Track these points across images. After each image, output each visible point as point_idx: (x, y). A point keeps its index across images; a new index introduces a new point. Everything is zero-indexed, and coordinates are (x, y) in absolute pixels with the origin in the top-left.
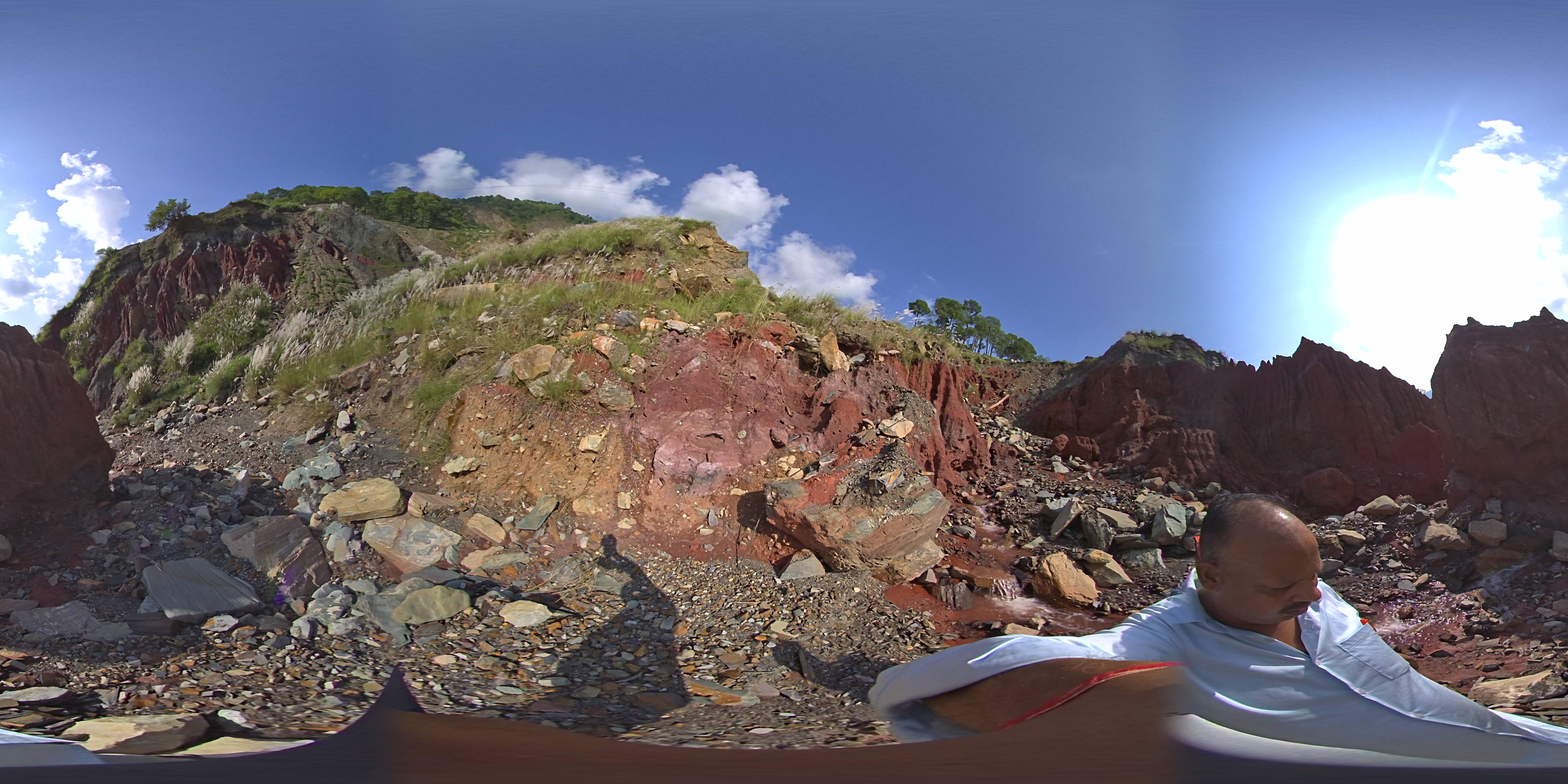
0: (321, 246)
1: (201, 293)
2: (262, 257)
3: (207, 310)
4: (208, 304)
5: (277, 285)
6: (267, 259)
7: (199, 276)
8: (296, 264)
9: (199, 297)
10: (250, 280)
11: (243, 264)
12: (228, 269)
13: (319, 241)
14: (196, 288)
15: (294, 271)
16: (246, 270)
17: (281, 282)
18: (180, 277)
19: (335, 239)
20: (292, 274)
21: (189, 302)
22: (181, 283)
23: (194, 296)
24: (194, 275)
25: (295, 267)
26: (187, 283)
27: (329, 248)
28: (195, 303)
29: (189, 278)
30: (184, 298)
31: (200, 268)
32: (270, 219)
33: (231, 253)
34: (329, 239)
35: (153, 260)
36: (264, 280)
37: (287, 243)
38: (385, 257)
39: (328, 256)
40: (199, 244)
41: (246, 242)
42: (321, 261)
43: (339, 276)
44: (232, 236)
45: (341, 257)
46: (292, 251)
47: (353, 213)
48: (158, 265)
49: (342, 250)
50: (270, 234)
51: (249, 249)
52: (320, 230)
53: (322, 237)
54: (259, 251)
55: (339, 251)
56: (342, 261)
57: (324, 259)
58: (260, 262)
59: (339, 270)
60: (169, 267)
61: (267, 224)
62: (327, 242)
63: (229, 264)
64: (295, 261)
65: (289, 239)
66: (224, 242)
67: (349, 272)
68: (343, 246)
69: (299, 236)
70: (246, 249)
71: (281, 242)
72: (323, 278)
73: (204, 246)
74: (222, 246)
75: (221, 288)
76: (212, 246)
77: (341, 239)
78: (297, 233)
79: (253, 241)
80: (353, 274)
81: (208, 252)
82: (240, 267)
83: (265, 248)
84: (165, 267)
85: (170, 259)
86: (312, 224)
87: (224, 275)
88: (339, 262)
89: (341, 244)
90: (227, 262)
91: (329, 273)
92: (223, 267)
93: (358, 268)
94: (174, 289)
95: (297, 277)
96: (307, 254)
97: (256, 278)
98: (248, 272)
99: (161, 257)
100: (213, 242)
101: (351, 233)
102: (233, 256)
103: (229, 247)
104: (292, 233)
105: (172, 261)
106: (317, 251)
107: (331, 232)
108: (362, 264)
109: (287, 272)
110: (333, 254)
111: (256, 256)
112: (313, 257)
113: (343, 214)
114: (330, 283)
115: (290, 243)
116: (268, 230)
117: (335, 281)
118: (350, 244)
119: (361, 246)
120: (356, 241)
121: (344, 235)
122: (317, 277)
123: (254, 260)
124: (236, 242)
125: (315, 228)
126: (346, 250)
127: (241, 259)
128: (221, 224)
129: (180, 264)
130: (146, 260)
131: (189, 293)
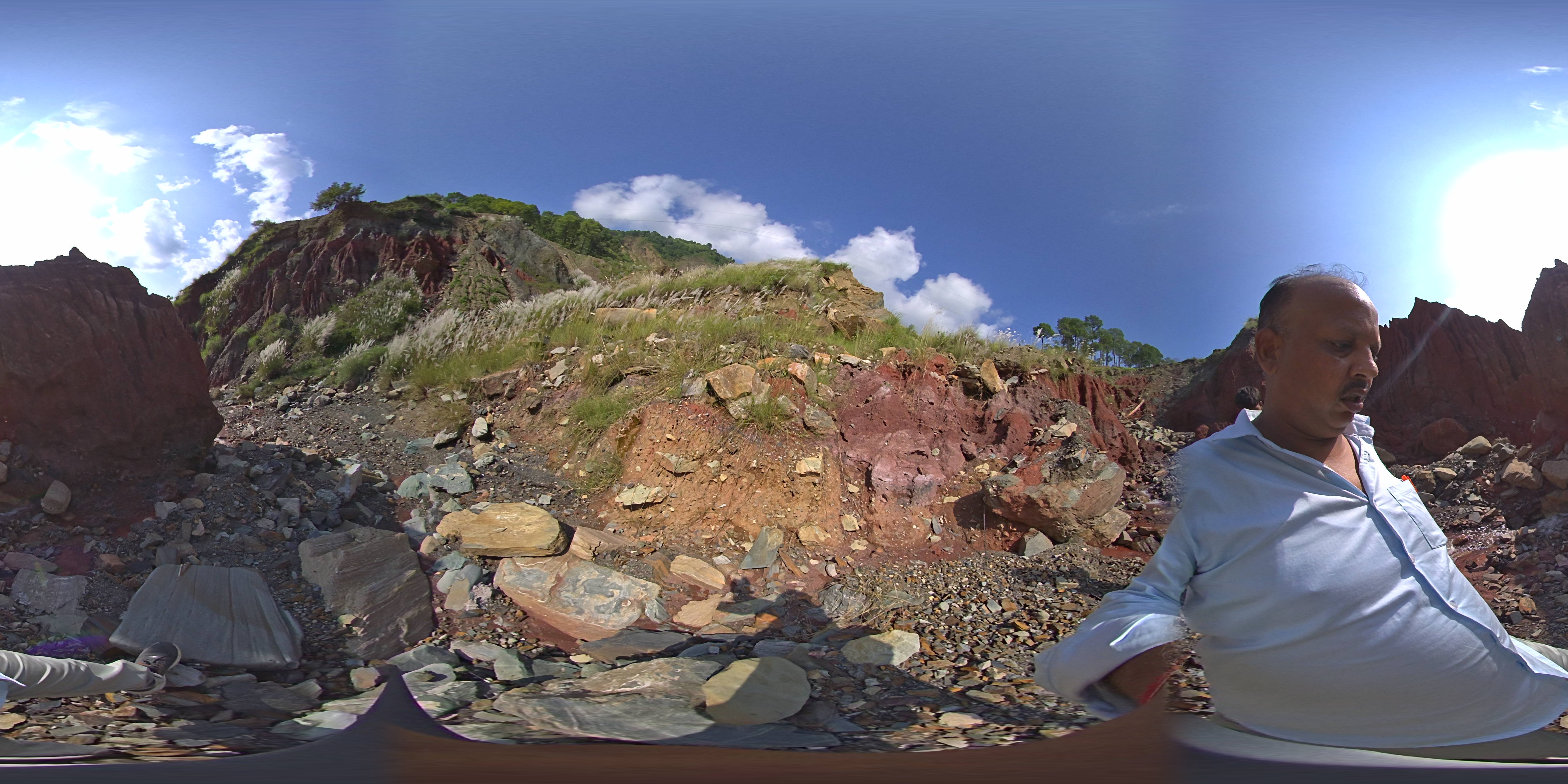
0: (483, 254)
1: (352, 277)
2: (423, 253)
3: (355, 296)
4: (357, 290)
5: (432, 283)
6: (428, 256)
7: (354, 260)
8: (454, 267)
9: (350, 282)
10: (405, 274)
11: (402, 257)
12: (385, 259)
13: (483, 249)
14: (348, 273)
15: (452, 273)
16: (403, 263)
17: (437, 281)
18: (335, 259)
19: (499, 250)
20: (449, 275)
21: (338, 285)
22: (335, 266)
23: (344, 280)
24: (349, 260)
25: (453, 269)
26: (340, 265)
27: (491, 257)
28: (343, 287)
29: (343, 261)
30: (333, 280)
31: (356, 254)
32: (441, 219)
33: (392, 244)
34: (494, 249)
35: (310, 239)
36: (420, 276)
37: (451, 244)
38: (543, 275)
39: (488, 265)
40: (361, 230)
41: (411, 237)
42: (480, 269)
43: (495, 286)
44: (398, 228)
45: (500, 269)
46: (454, 253)
47: (522, 228)
48: (315, 245)
49: (504, 261)
50: (437, 233)
51: (412, 244)
52: (487, 239)
53: (486, 245)
54: (421, 247)
55: (501, 262)
56: (501, 272)
57: (484, 267)
58: (419, 258)
59: (496, 280)
60: (326, 248)
61: (436, 224)
62: (490, 251)
63: (388, 255)
64: (454, 264)
65: (454, 242)
66: (388, 233)
67: (505, 283)
68: (505, 258)
69: (465, 241)
70: (409, 243)
71: (445, 243)
72: (479, 285)
73: (366, 233)
74: (385, 236)
75: (374, 276)
76: (374, 234)
77: (505, 251)
78: (463, 237)
79: (418, 236)
80: (509, 286)
81: (369, 239)
82: (398, 260)
83: (428, 246)
84: (322, 247)
85: (329, 240)
86: (480, 231)
87: (380, 264)
88: (498, 272)
89: (504, 256)
90: (386, 252)
91: (485, 281)
92: (380, 257)
93: (515, 281)
94: (325, 270)
95: (454, 280)
96: (468, 259)
97: (412, 273)
98: (405, 266)
99: (319, 237)
100: (377, 230)
101: (515, 246)
102: (394, 247)
103: (392, 239)
104: (459, 236)
105: (330, 243)
106: (479, 258)
107: (497, 242)
108: (520, 278)
109: (444, 273)
110: (493, 264)
111: (417, 252)
112: (473, 263)
113: (512, 227)
114: (485, 291)
115: (454, 246)
116: (436, 229)
117: (489, 290)
118: (513, 257)
119: (522, 261)
120: (519, 255)
121: (509, 248)
122: (473, 283)
123: (415, 255)
124: (400, 235)
125: (482, 236)
126: (507, 262)
127: (401, 252)
128: (390, 215)
129: (337, 246)
130: (302, 239)
131: (339, 276)
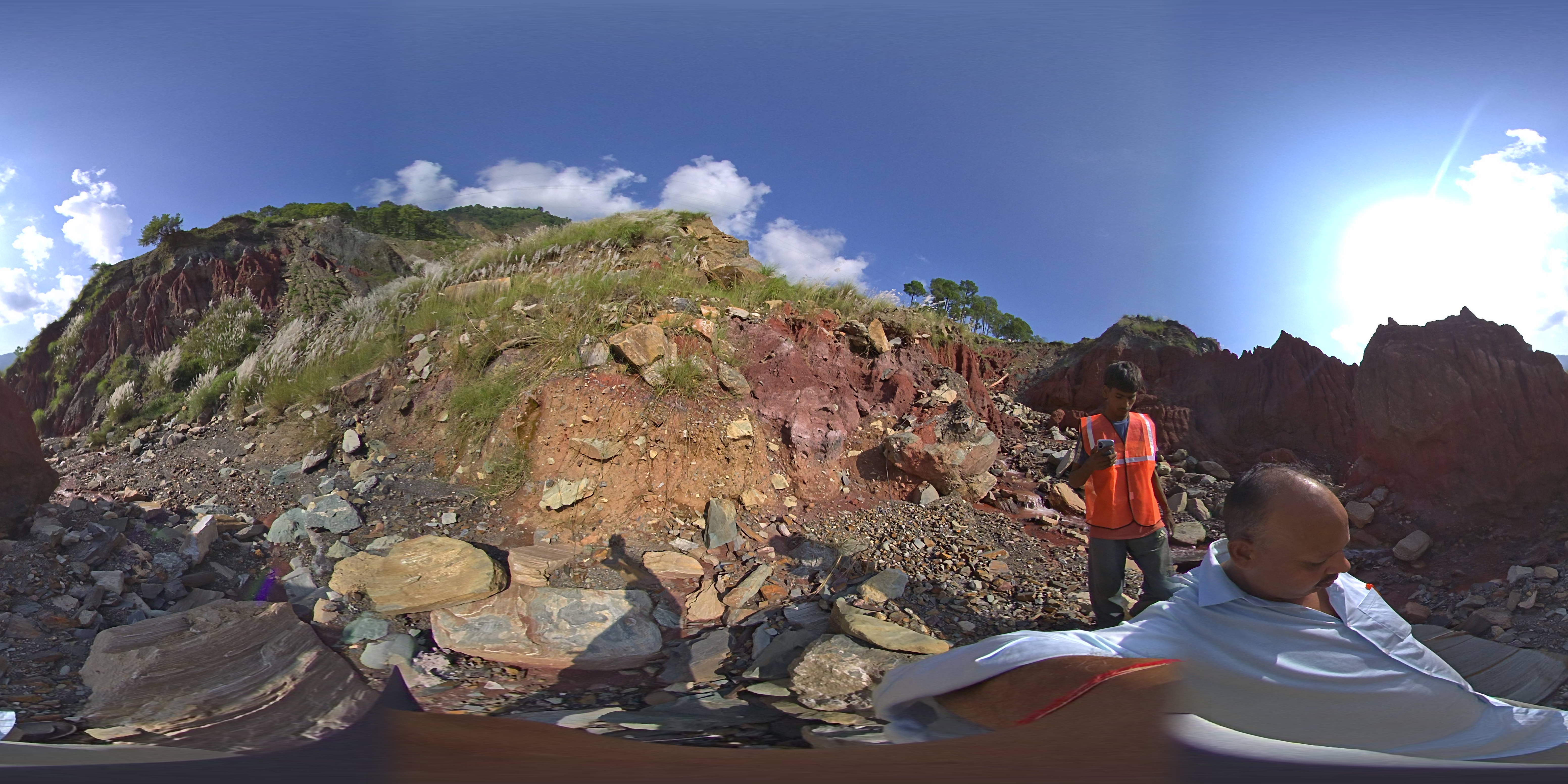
0: (312, 259)
1: (191, 307)
2: (253, 270)
3: (196, 325)
4: (197, 319)
5: (269, 298)
6: (259, 272)
7: (189, 290)
8: (288, 278)
9: (189, 312)
10: (241, 294)
11: (234, 278)
12: (219, 283)
13: (310, 255)
14: (186, 304)
15: (286, 284)
16: (237, 283)
17: (273, 295)
18: (170, 291)
19: (327, 253)
20: (285, 287)
21: (178, 317)
22: (172, 298)
23: (183, 311)
24: (184, 289)
25: (287, 280)
26: (177, 298)
27: (321, 261)
28: (184, 318)
29: (179, 292)
30: (173, 313)
31: (190, 282)
32: (262, 234)
33: (222, 267)
34: (320, 252)
35: (145, 276)
36: (255, 293)
37: (278, 257)
38: (377, 268)
39: (320, 268)
40: (190, 258)
41: (237, 257)
42: (313, 274)
43: (332, 288)
44: (224, 251)
45: (333, 270)
46: (284, 264)
47: (343, 227)
48: (150, 281)
49: (334, 263)
50: (261, 248)
51: (241, 263)
52: (311, 244)
53: (313, 250)
54: (250, 264)
55: (331, 264)
56: (335, 273)
57: (316, 272)
58: (251, 276)
59: (332, 282)
60: (160, 282)
61: (258, 239)
62: (318, 255)
63: (220, 278)
64: (287, 275)
65: (281, 253)
66: (216, 257)
67: (342, 284)
68: (335, 259)
69: (290, 250)
70: (237, 263)
71: (273, 256)
72: (316, 290)
73: (195, 260)
74: (213, 261)
75: (211, 303)
76: (203, 260)
77: (333, 251)
78: (288, 247)
79: (244, 255)
80: (346, 285)
81: (199, 266)
82: (231, 281)
83: (256, 262)
84: (157, 282)
85: (162, 273)
86: (302, 237)
87: (214, 288)
88: (331, 274)
89: (333, 257)
90: (218, 276)
91: (321, 285)
92: (214, 281)
93: (351, 280)
94: (164, 304)
95: (290, 290)
96: (299, 267)
97: (248, 291)
98: (240, 286)
99: (152, 273)
100: (204, 256)
101: (342, 246)
102: (224, 269)
103: (220, 262)
104: (283, 247)
105: (163, 277)
106: (309, 264)
107: (322, 245)
108: (356, 276)
109: (279, 286)
110: (325, 267)
111: (247, 270)
112: (304, 270)
113: (333, 228)
114: (323, 295)
115: (282, 257)
116: (259, 244)
117: (328, 293)
118: (342, 257)
119: (352, 259)
120: (347, 253)
121: (335, 248)
122: (310, 289)
123: (245, 273)
124: (227, 256)
125: (306, 242)
126: (338, 263)
127: (232, 273)
128: (214, 239)
129: (171, 279)
130: (138, 276)
131: (178, 308)
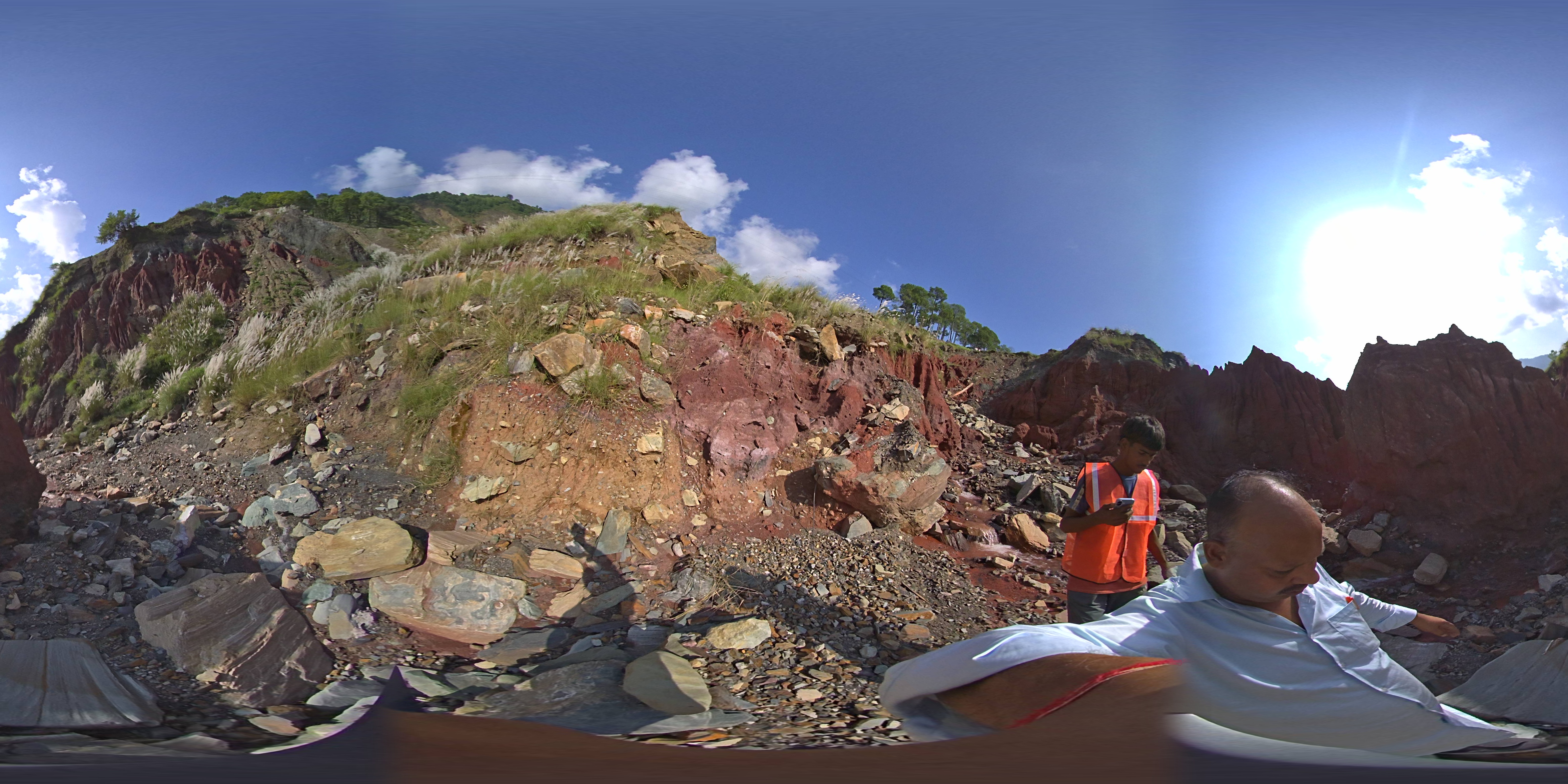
0: (273, 250)
1: (153, 303)
2: (214, 264)
3: (160, 321)
4: (161, 315)
5: (231, 291)
6: (219, 266)
7: (151, 286)
8: (248, 270)
9: (152, 308)
10: (202, 288)
11: (195, 272)
12: (180, 278)
13: (270, 245)
14: (148, 299)
15: (247, 276)
16: (198, 278)
17: (235, 288)
18: (132, 288)
19: (287, 243)
20: (246, 279)
21: (142, 314)
22: (134, 295)
23: (146, 307)
24: (146, 285)
25: (248, 273)
26: (139, 294)
27: (281, 251)
28: (147, 314)
29: (141, 289)
30: (136, 309)
31: (151, 279)
32: (220, 226)
33: (182, 262)
34: (280, 243)
35: (105, 273)
36: (217, 287)
37: (238, 249)
38: (339, 258)
39: (281, 259)
40: (149, 254)
41: (197, 251)
42: (274, 265)
43: (293, 279)
44: (183, 245)
45: (294, 260)
46: (244, 256)
47: (302, 216)
48: (110, 278)
49: (295, 253)
50: (220, 241)
51: (201, 257)
52: (271, 234)
53: (273, 241)
54: (210, 258)
55: (292, 254)
56: (296, 264)
57: (277, 263)
58: (212, 270)
59: (293, 273)
60: (121, 279)
61: (217, 232)
62: (278, 245)
63: (181, 273)
64: (248, 267)
65: (240, 245)
66: (175, 252)
67: (303, 274)
68: (296, 249)
69: (250, 242)
70: (197, 257)
71: (232, 249)
72: (277, 282)
73: (155, 256)
74: (173, 255)
75: (173, 298)
76: (163, 255)
77: (293, 242)
78: (247, 239)
79: (203, 248)
80: (307, 276)
81: (159, 262)
82: (192, 276)
83: (216, 255)
84: (117, 279)
85: (122, 271)
86: (262, 228)
87: (176, 284)
88: (292, 265)
89: (293, 247)
90: (178, 270)
91: (283, 276)
92: (175, 276)
93: (313, 270)
94: (126, 301)
95: (251, 283)
96: (259, 259)
97: (209, 286)
98: (201, 280)
99: (112, 270)
100: (164, 251)
101: (302, 235)
102: (185, 264)
103: (180, 257)
104: (242, 239)
105: (123, 273)
106: (270, 255)
107: (282, 235)
108: (317, 266)
109: (240, 278)
110: (286, 257)
111: (207, 264)
112: (265, 262)
113: (292, 217)
114: (285, 286)
115: (242, 249)
116: (218, 237)
117: (289, 284)
118: (303, 247)
119: (313, 249)
120: (308, 244)
121: (295, 238)
122: (271, 281)
123: (206, 267)
124: (186, 250)
125: (265, 233)
126: (299, 253)
127: (193, 267)
128: (171, 233)
129: (131, 275)
130: (99, 273)
131: (141, 305)
